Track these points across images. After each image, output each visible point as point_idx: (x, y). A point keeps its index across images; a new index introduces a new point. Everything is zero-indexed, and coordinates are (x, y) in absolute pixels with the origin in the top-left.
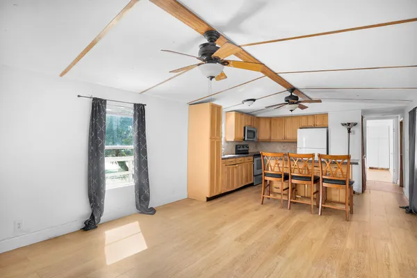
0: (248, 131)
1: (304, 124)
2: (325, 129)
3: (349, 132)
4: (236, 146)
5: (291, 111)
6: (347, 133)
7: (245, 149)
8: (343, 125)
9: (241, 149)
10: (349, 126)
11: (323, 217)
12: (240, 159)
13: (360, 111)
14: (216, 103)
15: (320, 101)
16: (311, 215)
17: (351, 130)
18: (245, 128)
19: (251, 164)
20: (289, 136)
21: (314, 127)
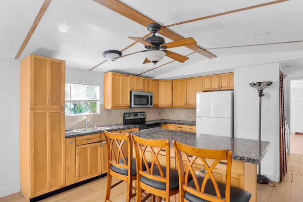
1: (207, 87)
2: (230, 92)
3: (261, 95)
6: (258, 97)
7: (139, 117)
8: (251, 85)
10: (261, 87)
13: (278, 64)
17: (264, 92)
20: (190, 102)
21: (219, 89)
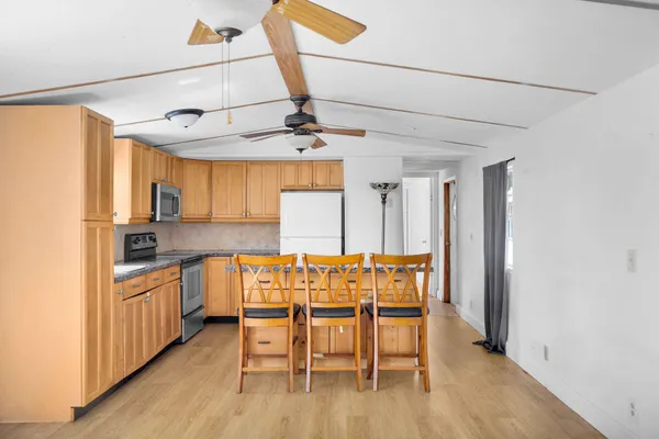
0: (164, 195)
1: (290, 182)
2: (339, 195)
3: (384, 202)
4: (128, 237)
5: (301, 150)
6: (381, 205)
7: (149, 244)
8: (374, 186)
9: (140, 245)
10: (385, 190)
11: (383, 392)
12: (155, 275)
13: (401, 159)
14: (98, 108)
15: (361, 133)
16: (361, 396)
17: (388, 197)
18: (154, 186)
19: (175, 286)
20: (256, 210)
21: (312, 189)
